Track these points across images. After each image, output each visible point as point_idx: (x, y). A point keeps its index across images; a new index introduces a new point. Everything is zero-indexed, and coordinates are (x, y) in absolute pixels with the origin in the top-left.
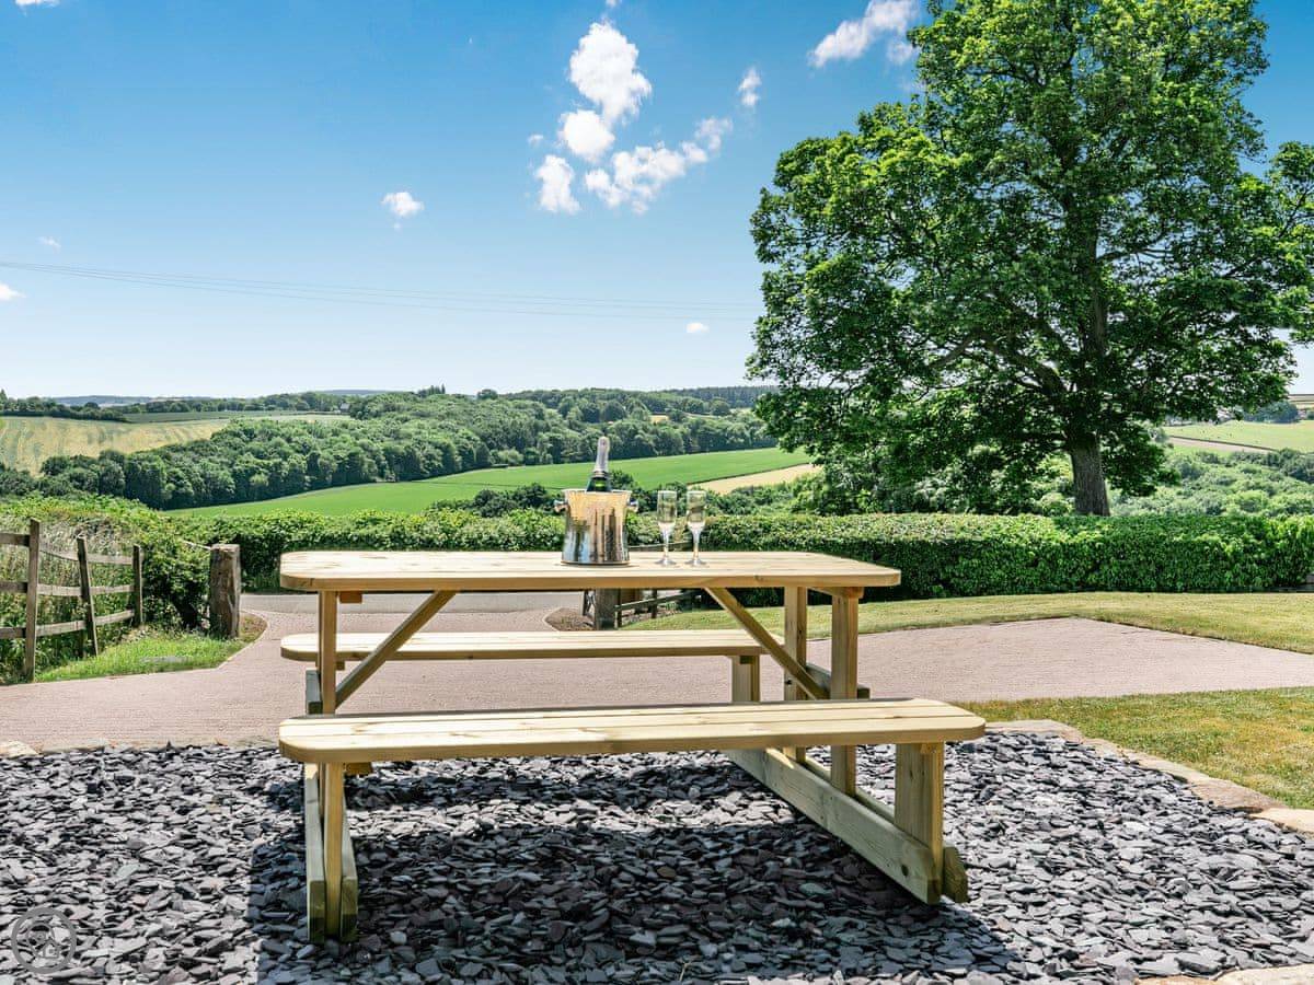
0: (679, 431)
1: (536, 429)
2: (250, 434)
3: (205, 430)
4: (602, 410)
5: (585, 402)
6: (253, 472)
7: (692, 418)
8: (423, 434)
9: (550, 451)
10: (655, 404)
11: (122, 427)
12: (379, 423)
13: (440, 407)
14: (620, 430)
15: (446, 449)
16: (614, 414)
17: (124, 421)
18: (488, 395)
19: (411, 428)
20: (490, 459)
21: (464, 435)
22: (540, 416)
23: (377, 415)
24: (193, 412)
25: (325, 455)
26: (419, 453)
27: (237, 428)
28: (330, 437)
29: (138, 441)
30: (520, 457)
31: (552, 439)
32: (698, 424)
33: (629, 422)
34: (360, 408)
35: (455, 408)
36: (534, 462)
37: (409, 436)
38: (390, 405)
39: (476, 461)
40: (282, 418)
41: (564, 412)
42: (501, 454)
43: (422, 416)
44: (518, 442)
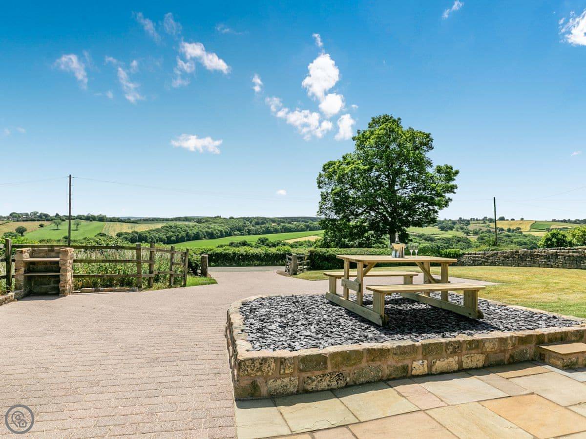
0: (279, 227)
1: (244, 226)
2: (171, 227)
3: (159, 226)
4: (260, 222)
5: (256, 220)
6: (172, 236)
7: (282, 224)
8: (216, 228)
9: (247, 232)
10: (273, 221)
11: (137, 225)
12: (204, 225)
13: (220, 221)
14: (265, 227)
15: (221, 231)
16: (263, 223)
17: (137, 223)
18: (231, 218)
19: (212, 226)
20: (232, 234)
21: (225, 228)
22: (245, 223)
23: (204, 223)
24: (156, 221)
25: (190, 232)
26: (214, 232)
27: (168, 226)
28: (192, 228)
29: (142, 228)
30: (240, 233)
31: (248, 229)
32: (284, 226)
33: (267, 225)
34: (199, 221)
35: (223, 221)
36: (243, 235)
37: (212, 228)
38: (207, 220)
39: (229, 234)
40: (179, 223)
41: (251, 222)
42: (235, 233)
43: (215, 223)
44: (239, 230)
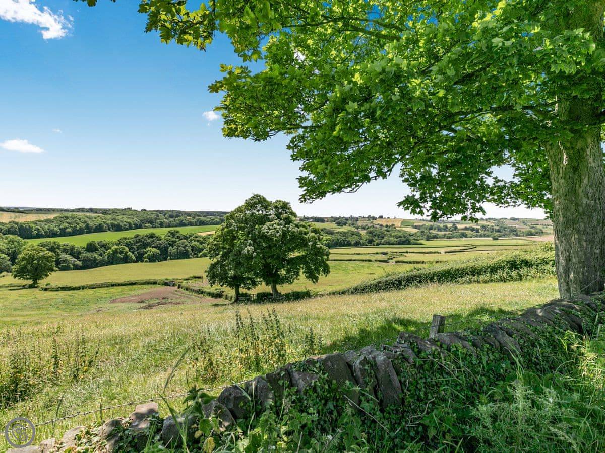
0: (195, 220)
1: (156, 219)
2: (67, 218)
3: (51, 216)
4: (175, 215)
5: (170, 213)
6: (67, 228)
7: (197, 218)
8: (124, 220)
9: (159, 225)
10: (188, 214)
11: (23, 215)
12: (110, 216)
13: (130, 212)
14: (179, 220)
15: (130, 224)
16: (178, 216)
19: (120, 218)
20: (143, 226)
21: (135, 220)
22: (158, 216)
23: (110, 214)
24: (52, 212)
25: (91, 224)
26: (122, 224)
27: (62, 216)
28: (94, 219)
30: (151, 226)
31: (161, 222)
32: (199, 219)
33: (181, 218)
34: (105, 212)
35: (133, 213)
36: (155, 227)
37: (119, 220)
38: (115, 211)
39: (138, 227)
40: (80, 214)
41: (165, 215)
42: (146, 225)
43: (123, 215)
44: (151, 222)
